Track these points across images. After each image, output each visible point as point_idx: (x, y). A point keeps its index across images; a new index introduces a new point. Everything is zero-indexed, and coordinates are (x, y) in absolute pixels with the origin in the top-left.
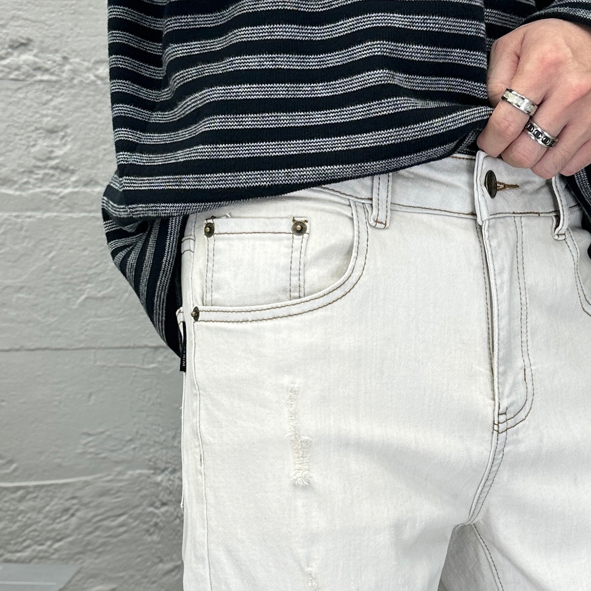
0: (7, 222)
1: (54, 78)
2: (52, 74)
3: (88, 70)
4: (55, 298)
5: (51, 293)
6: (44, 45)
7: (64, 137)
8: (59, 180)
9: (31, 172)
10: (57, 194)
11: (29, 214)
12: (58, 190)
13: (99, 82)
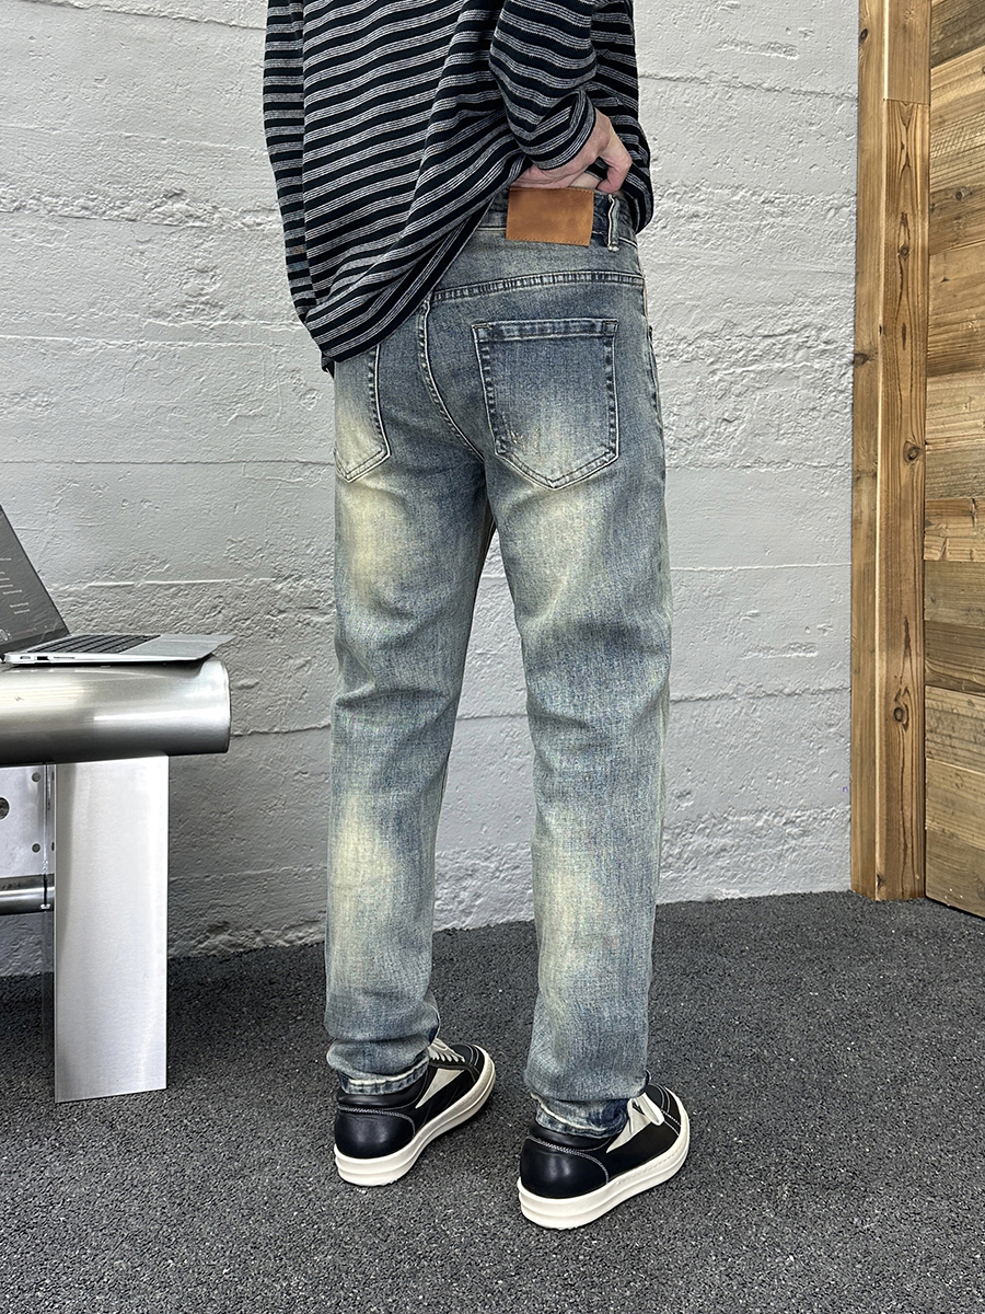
0: (161, 350)
1: (205, 225)
2: (202, 221)
3: (236, 218)
4: (205, 417)
5: (202, 413)
6: (196, 196)
7: (214, 276)
8: (209, 314)
9: (184, 306)
10: (208, 326)
11: (181, 343)
12: (209, 323)
13: (246, 229)
